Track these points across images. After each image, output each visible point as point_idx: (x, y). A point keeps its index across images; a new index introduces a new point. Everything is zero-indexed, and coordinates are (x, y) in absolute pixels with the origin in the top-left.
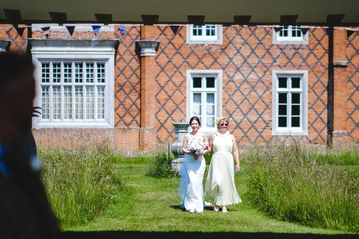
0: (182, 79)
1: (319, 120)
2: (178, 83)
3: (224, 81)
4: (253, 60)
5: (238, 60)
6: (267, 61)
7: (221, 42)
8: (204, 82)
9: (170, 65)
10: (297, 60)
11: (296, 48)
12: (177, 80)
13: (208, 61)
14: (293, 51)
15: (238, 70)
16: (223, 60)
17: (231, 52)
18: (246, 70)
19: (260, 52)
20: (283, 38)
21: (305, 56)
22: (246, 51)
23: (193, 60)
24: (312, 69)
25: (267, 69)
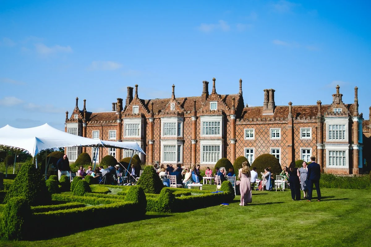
0: (243, 150)
1: (284, 163)
2: (242, 152)
3: (255, 151)
4: (264, 145)
5: (259, 145)
6: (268, 145)
7: (254, 139)
8: (250, 151)
9: (240, 146)
10: (277, 144)
11: (277, 141)
12: (241, 150)
13: (250, 145)
14: (276, 142)
15: (259, 147)
16: (255, 144)
17: (257, 142)
18: (262, 147)
19: (266, 142)
20: (274, 138)
21: (280, 143)
22: (262, 142)
23: (246, 145)
24: (282, 147)
25: (268, 147)
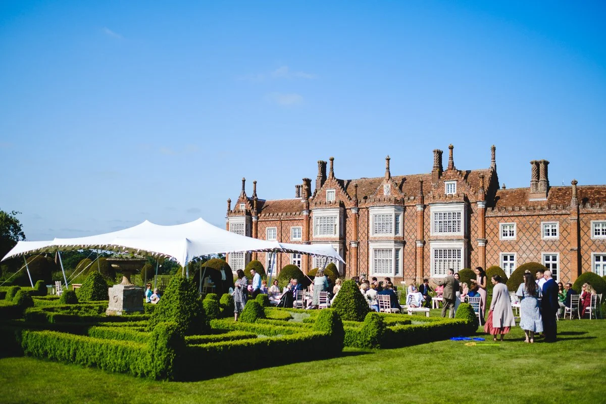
0: (497, 257)
1: (566, 277)
2: (496, 259)
3: (517, 257)
4: (531, 248)
5: (524, 248)
6: (539, 248)
7: (516, 239)
8: (509, 258)
9: (492, 250)
10: (554, 247)
11: (553, 242)
12: (495, 257)
13: (510, 248)
14: (552, 243)
15: (524, 252)
16: (517, 247)
17: (521, 244)
18: (528, 252)
19: (535, 243)
20: (548, 237)
21: (558, 246)
22: (528, 243)
23: (503, 248)
24: (561, 252)
25: (538, 252)
